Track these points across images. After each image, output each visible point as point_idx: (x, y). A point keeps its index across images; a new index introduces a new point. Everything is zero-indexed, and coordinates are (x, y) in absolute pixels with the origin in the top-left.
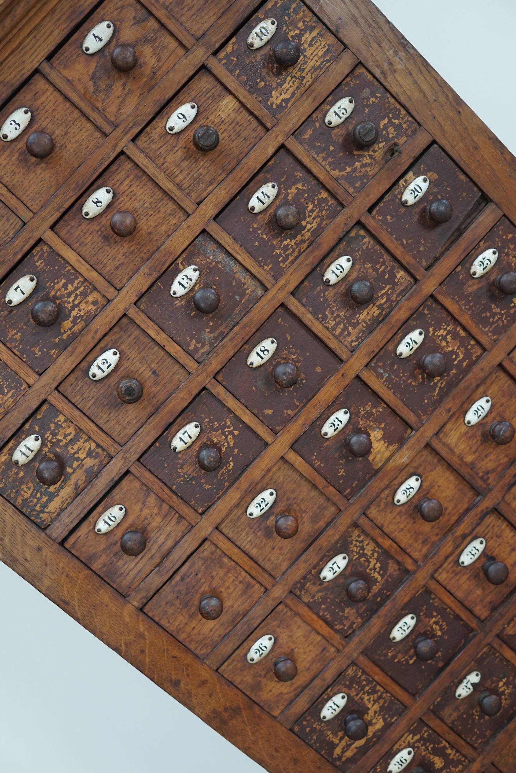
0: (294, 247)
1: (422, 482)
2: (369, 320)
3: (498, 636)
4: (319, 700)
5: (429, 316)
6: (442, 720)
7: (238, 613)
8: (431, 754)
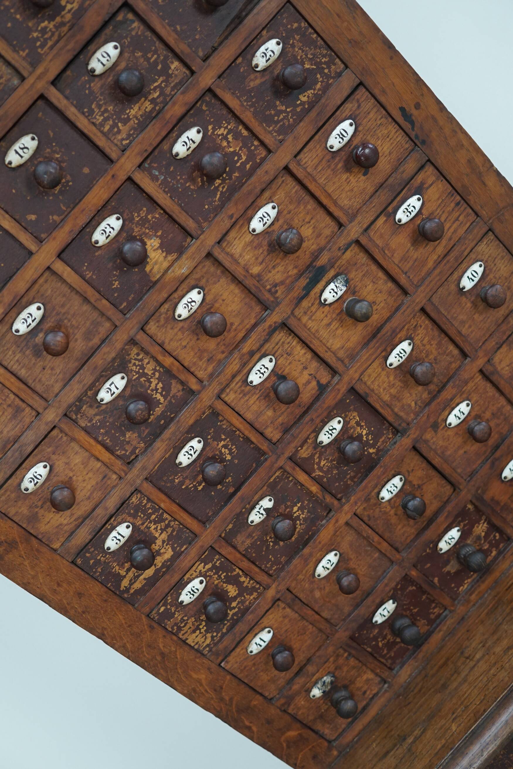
0: (54, 30)
1: (204, 295)
2: (141, 116)
3: (290, 458)
4: (102, 530)
5: (207, 112)
6: (235, 547)
7: (9, 439)
8: (224, 582)
